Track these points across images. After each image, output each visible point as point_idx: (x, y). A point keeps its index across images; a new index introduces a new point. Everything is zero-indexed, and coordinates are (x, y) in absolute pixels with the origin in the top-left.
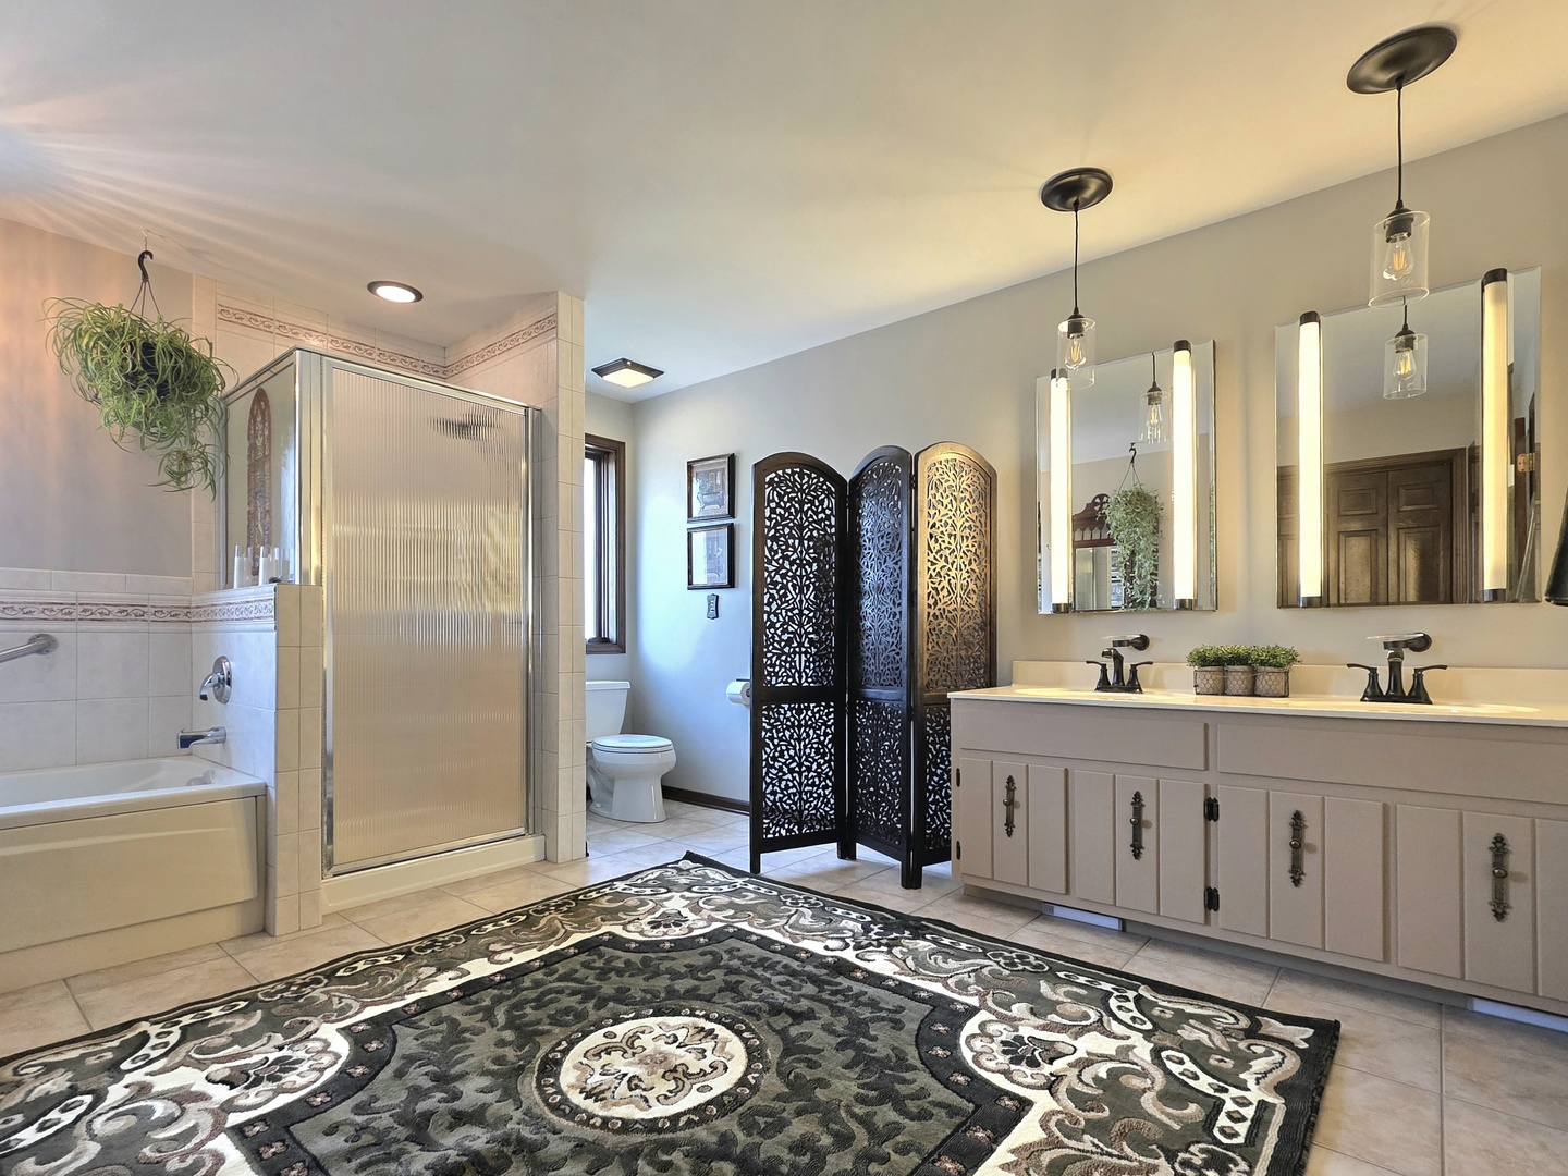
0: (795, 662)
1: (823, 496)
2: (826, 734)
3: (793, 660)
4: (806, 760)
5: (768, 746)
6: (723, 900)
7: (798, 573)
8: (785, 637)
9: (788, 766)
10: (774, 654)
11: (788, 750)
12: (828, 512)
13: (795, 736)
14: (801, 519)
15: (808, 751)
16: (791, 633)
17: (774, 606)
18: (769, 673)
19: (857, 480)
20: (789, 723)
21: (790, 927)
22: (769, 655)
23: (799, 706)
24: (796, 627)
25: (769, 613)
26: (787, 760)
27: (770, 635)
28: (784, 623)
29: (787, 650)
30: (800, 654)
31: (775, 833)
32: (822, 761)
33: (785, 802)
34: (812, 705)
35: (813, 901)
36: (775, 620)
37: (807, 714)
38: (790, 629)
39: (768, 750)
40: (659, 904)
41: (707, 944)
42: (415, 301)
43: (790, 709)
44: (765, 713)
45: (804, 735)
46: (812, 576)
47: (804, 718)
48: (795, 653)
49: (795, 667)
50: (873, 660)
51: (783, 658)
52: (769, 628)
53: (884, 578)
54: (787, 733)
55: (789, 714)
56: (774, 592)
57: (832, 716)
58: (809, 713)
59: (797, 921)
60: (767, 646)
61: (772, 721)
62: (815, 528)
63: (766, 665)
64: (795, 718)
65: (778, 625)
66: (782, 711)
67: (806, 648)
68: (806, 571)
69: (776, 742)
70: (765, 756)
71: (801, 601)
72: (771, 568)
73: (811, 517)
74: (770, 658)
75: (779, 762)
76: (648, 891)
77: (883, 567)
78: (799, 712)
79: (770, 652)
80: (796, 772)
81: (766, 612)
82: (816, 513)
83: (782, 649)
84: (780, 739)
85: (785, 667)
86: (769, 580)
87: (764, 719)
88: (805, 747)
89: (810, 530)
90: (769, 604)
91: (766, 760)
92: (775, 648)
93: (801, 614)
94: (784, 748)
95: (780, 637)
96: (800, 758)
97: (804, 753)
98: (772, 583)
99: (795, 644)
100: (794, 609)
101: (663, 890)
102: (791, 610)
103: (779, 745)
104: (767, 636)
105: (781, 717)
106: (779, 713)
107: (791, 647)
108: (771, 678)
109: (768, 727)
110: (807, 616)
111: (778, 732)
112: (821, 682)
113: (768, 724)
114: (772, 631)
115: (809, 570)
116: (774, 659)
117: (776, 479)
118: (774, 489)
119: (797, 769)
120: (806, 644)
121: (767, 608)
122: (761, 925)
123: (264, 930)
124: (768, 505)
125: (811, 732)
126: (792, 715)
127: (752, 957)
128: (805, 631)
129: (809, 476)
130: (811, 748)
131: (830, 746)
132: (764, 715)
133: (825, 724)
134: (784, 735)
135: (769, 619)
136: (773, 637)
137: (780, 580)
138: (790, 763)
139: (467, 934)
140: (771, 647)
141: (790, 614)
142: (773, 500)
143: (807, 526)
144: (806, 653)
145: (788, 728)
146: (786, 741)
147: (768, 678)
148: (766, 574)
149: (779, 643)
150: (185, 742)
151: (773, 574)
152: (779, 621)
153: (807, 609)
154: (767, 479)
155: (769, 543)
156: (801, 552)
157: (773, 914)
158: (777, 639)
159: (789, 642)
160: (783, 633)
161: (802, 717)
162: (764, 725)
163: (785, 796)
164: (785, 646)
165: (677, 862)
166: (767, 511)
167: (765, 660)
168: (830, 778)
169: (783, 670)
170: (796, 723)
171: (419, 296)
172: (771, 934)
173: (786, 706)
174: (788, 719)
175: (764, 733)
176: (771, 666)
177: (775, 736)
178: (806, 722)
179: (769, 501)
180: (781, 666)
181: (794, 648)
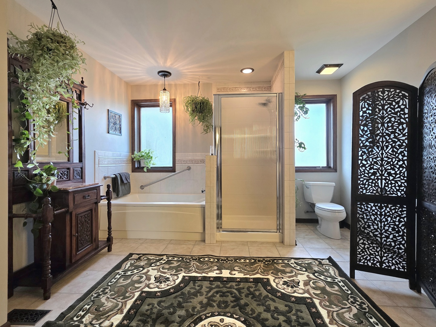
0: (378, 183)
1: (399, 99)
2: (400, 222)
3: (376, 182)
4: (385, 232)
5: (361, 221)
6: (322, 284)
7: (381, 140)
8: (372, 171)
9: (373, 233)
10: (365, 179)
11: (373, 225)
12: (403, 107)
13: (378, 219)
14: (383, 113)
15: (386, 228)
16: (376, 169)
17: (365, 157)
18: (362, 188)
19: (423, 86)
20: (374, 212)
21: (337, 314)
22: (361, 179)
23: (381, 205)
24: (379, 167)
25: (362, 160)
26: (372, 230)
27: (362, 170)
28: (371, 164)
29: (373, 177)
30: (382, 179)
31: (364, 262)
32: (397, 235)
33: (371, 250)
34: (390, 206)
35: (364, 306)
36: (365, 163)
37: (386, 209)
38: (375, 167)
39: (361, 224)
40: (296, 275)
41: (293, 302)
42: (252, 72)
43: (374, 206)
44: (359, 206)
45: (384, 219)
46: (390, 141)
47: (384, 211)
48: (378, 179)
49: (378, 186)
50: (427, 186)
51: (371, 181)
52: (362, 167)
53: (432, 140)
54: (373, 217)
55: (374, 208)
56: (365, 150)
57: (405, 212)
58: (388, 209)
59: (343, 313)
60: (361, 175)
61: (363, 210)
62: (393, 117)
63: (360, 184)
64: (378, 211)
65: (367, 166)
66: (370, 206)
67: (386, 177)
68: (386, 139)
69: (366, 220)
70: (359, 226)
71: (382, 154)
72: (363, 139)
73: (390, 111)
74: (363, 181)
75: (367, 230)
76: (298, 268)
77: (432, 133)
78: (381, 208)
79: (362, 178)
80: (378, 237)
81: (360, 159)
82: (394, 109)
83: (369, 177)
84: (368, 219)
85: (372, 185)
86: (362, 145)
87: (358, 209)
88: (385, 225)
89: (389, 118)
90: (362, 156)
91: (360, 227)
92: (365, 176)
93: (382, 160)
94: (371, 224)
95: (368, 171)
96: (381, 231)
97: (384, 229)
98: (363, 146)
99: (378, 175)
100: (378, 157)
101: (304, 269)
102: (376, 158)
103: (367, 222)
104: (360, 170)
105: (369, 209)
106: (368, 207)
107: (375, 176)
108: (363, 190)
109: (361, 213)
110: (386, 161)
111: (367, 216)
112: (397, 194)
113: (361, 211)
114: (364, 168)
115: (388, 138)
116: (365, 181)
117: (367, 97)
118: (365, 102)
119: (379, 235)
120: (386, 175)
121: (360, 158)
122: (324, 305)
123: (204, 241)
124: (362, 110)
125: (389, 219)
126: (376, 209)
127: (303, 319)
128: (385, 169)
129: (389, 91)
130: (389, 227)
131: (403, 228)
132: (359, 207)
133: (399, 216)
134: (371, 218)
135: (361, 163)
136: (364, 171)
137: (369, 144)
138: (374, 232)
139: (236, 260)
140: (363, 176)
141: (374, 160)
142: (365, 107)
143: (387, 116)
144: (385, 179)
145: (373, 215)
146: (372, 220)
147: (361, 190)
148: (360, 142)
149: (368, 174)
150: (202, 192)
151: (364, 142)
152: (367, 164)
153: (387, 157)
154: (361, 98)
155: (362, 127)
156: (383, 130)
157: (336, 303)
158: (366, 172)
159: (374, 174)
160: (370, 169)
161: (382, 210)
162: (358, 211)
163: (371, 247)
164: (371, 176)
165: (323, 259)
166: (361, 113)
167: (359, 182)
168: (403, 245)
169: (370, 187)
170: (379, 213)
171: (253, 70)
172: (324, 313)
173: (372, 204)
174: (373, 211)
175: (358, 215)
176: (363, 184)
177: (365, 217)
178: (385, 214)
179: (362, 108)
180: (369, 185)
181: (378, 176)
